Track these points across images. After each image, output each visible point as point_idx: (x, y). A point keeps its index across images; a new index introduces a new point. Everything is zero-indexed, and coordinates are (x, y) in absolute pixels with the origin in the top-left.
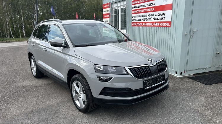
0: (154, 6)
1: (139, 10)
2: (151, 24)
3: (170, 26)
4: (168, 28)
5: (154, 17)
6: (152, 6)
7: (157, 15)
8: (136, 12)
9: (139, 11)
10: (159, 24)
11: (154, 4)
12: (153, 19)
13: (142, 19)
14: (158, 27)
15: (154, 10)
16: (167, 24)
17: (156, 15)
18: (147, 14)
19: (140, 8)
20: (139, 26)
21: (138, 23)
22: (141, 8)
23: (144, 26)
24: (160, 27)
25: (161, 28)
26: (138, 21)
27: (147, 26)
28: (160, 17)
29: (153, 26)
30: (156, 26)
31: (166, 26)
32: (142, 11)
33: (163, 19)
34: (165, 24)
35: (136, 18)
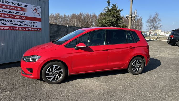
2: (23, 29)
3: (41, 31)
4: (39, 32)
5: (25, 24)
6: (22, 15)
9: (2, 15)
10: (32, 29)
11: (25, 14)
14: (30, 31)
15: (25, 18)
16: (39, 30)
20: (3, 29)
21: (1, 26)
24: (32, 31)
25: (34, 32)
29: (25, 30)
30: (28, 30)
31: (38, 31)
33: (34, 26)
34: (37, 30)
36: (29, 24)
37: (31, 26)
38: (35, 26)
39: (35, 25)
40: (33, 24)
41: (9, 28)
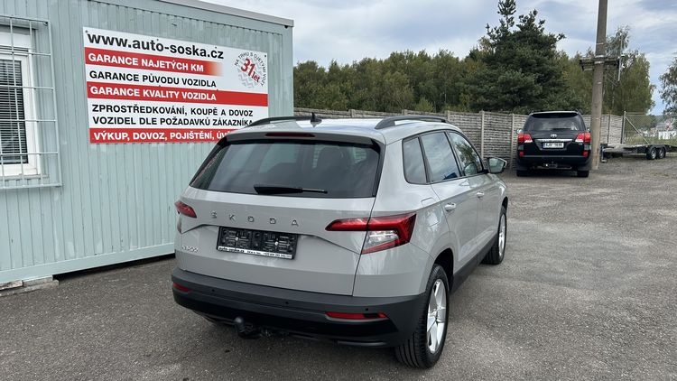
0: (213, 88)
1: (142, 88)
5: (215, 117)
6: (206, 88)
7: (227, 112)
8: (123, 92)
9: (142, 93)
11: (214, 84)
12: (212, 122)
13: (162, 121)
15: (214, 97)
17: (223, 113)
18: (188, 107)
19: (147, 83)
20: (147, 140)
21: (139, 131)
22: (155, 84)
23: (175, 140)
26: (138, 126)
27: (188, 141)
28: (239, 118)
29: (216, 140)
32: (158, 94)
33: (246, 123)
35: (120, 114)
36: (227, 117)
37: (233, 122)
39: (246, 118)
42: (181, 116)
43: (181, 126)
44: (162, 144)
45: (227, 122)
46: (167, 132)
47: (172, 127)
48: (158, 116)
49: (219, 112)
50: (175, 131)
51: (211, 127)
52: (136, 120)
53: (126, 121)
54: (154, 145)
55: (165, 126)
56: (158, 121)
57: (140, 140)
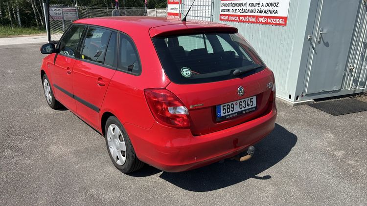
2: (254, 20)
5: (259, 8)
7: (264, 5)
12: (257, 11)
13: (239, 10)
14: (264, 25)
16: (280, 21)
20: (233, 20)
21: (231, 15)
24: (268, 26)
25: (271, 26)
26: (231, 13)
27: (246, 22)
29: (257, 23)
30: (261, 23)
31: (279, 24)
33: (273, 12)
34: (277, 21)
35: (227, 8)
36: (264, 8)
37: (266, 11)
38: (275, 12)
39: (275, 8)
40: (270, 8)
41: (238, 17)
42: (245, 8)
43: (244, 14)
44: (237, 23)
45: (264, 11)
46: (239, 16)
47: (241, 14)
48: (237, 8)
49: (261, 5)
50: (242, 16)
51: (256, 14)
52: (231, 11)
53: (228, 11)
54: (235, 22)
55: (239, 13)
56: (237, 11)
57: (231, 20)
